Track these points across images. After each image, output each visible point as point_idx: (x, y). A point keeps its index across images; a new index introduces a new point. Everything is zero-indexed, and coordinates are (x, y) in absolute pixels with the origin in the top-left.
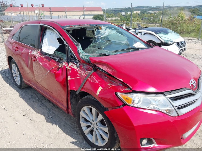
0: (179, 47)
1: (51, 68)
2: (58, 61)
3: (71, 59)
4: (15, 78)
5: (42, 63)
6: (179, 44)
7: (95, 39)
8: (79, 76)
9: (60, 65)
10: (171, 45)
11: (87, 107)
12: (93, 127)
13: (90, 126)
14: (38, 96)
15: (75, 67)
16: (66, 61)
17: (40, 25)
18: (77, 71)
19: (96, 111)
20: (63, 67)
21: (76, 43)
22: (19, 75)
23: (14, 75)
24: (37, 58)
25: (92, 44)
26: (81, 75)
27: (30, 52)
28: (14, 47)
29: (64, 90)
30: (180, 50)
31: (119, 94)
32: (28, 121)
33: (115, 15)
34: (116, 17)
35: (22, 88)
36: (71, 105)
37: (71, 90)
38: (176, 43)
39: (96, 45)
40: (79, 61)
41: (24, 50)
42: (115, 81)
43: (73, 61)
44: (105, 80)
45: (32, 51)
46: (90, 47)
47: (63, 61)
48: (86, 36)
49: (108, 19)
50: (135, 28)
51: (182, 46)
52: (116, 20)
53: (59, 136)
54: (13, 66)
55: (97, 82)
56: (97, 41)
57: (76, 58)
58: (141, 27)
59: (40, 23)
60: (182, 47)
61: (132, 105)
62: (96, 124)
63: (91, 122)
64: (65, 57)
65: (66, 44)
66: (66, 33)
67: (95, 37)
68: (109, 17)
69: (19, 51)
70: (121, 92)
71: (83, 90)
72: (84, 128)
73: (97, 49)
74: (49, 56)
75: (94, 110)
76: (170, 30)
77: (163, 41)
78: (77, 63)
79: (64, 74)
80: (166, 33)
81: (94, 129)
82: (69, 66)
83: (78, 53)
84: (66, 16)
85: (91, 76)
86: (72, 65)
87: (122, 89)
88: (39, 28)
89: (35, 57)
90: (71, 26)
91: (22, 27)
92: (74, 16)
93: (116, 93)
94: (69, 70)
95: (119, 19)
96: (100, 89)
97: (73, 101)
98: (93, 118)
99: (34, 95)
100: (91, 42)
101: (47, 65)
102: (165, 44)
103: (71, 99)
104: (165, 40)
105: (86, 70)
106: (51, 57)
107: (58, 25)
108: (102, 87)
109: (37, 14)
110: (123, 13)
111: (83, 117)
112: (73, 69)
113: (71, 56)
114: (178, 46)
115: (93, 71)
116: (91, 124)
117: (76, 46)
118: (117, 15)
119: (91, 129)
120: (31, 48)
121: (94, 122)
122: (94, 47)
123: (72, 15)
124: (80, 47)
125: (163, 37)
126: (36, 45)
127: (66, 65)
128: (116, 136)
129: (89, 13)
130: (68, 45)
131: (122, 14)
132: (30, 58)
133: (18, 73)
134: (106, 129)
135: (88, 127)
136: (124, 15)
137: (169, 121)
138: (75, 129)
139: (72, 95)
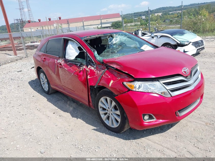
0: (196, 47)
1: (75, 71)
2: (79, 66)
3: (89, 63)
4: (43, 85)
5: (67, 68)
6: (196, 44)
7: (109, 46)
8: (96, 75)
9: (81, 68)
10: (187, 45)
11: (104, 98)
12: (109, 113)
13: (107, 113)
14: (63, 99)
15: (93, 68)
16: (85, 65)
17: (64, 38)
18: (94, 71)
19: (110, 99)
20: (83, 69)
21: (92, 50)
22: (46, 83)
23: (42, 83)
24: (62, 65)
25: (106, 50)
26: (97, 74)
27: (56, 61)
28: (42, 58)
29: (86, 87)
30: (198, 50)
31: (125, 83)
32: (57, 117)
33: (135, 20)
34: (135, 22)
35: (50, 93)
36: (91, 99)
37: (91, 86)
38: (192, 43)
39: (109, 50)
40: (95, 64)
41: (51, 60)
42: (123, 75)
43: (91, 64)
44: (116, 75)
45: (57, 60)
46: (105, 52)
47: (84, 65)
48: (102, 44)
49: (127, 25)
50: (151, 32)
51: (199, 45)
52: (135, 25)
53: (83, 125)
54: (42, 75)
55: (109, 77)
56: (110, 47)
57: (93, 61)
58: (158, 31)
59: (63, 36)
60: (199, 47)
61: (134, 90)
62: (111, 110)
63: (107, 110)
64: (85, 62)
65: (85, 51)
66: (85, 43)
67: (109, 44)
68: (129, 23)
69: (47, 62)
70: (126, 82)
71: (100, 85)
72: (102, 116)
73: (110, 54)
74: (72, 63)
75: (109, 99)
76: (186, 31)
77: (179, 42)
78: (94, 65)
79: (85, 74)
80: (182, 34)
81: (110, 115)
82: (88, 68)
83: (94, 57)
84: (84, 26)
85: (105, 73)
86: (90, 67)
87: (127, 80)
88: (62, 41)
89: (61, 64)
90: (88, 37)
91: (48, 41)
92: (92, 25)
93: (123, 83)
94: (88, 71)
95: (139, 23)
96: (112, 82)
97: (93, 95)
98: (108, 106)
99: (60, 98)
100: (105, 48)
101: (71, 70)
102: (181, 45)
103: (91, 94)
104: (181, 41)
105: (101, 69)
106: (74, 63)
107: (78, 37)
108: (113, 80)
109: (56, 28)
110: (144, 17)
111: (101, 107)
112: (91, 70)
113: (89, 60)
114: (195, 45)
115: (106, 69)
116: (108, 111)
117: (93, 52)
118: (136, 19)
119: (108, 115)
120: (56, 58)
121: (109, 109)
122: (108, 52)
123: (90, 25)
124: (96, 53)
125: (179, 39)
126: (61, 55)
127: (86, 67)
128: (125, 116)
129: (107, 21)
130: (87, 52)
131: (142, 18)
132: (57, 66)
133: (46, 80)
134: (118, 112)
135: (105, 114)
136: (145, 19)
137: (166, 102)
138: (96, 119)
139: (92, 90)
